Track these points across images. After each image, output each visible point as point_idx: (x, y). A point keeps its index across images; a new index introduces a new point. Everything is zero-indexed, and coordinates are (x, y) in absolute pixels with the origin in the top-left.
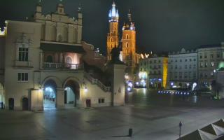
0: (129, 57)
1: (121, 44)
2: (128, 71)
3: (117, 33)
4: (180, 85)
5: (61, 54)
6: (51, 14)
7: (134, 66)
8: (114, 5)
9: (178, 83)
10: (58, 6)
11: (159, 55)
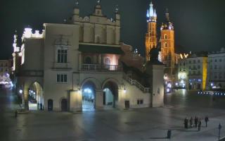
0: (168, 58)
1: (159, 44)
2: (167, 71)
3: (155, 33)
4: (220, 85)
5: (100, 56)
6: (89, 16)
7: (173, 66)
8: (151, 5)
9: (218, 83)
10: (95, 8)
11: (199, 55)
